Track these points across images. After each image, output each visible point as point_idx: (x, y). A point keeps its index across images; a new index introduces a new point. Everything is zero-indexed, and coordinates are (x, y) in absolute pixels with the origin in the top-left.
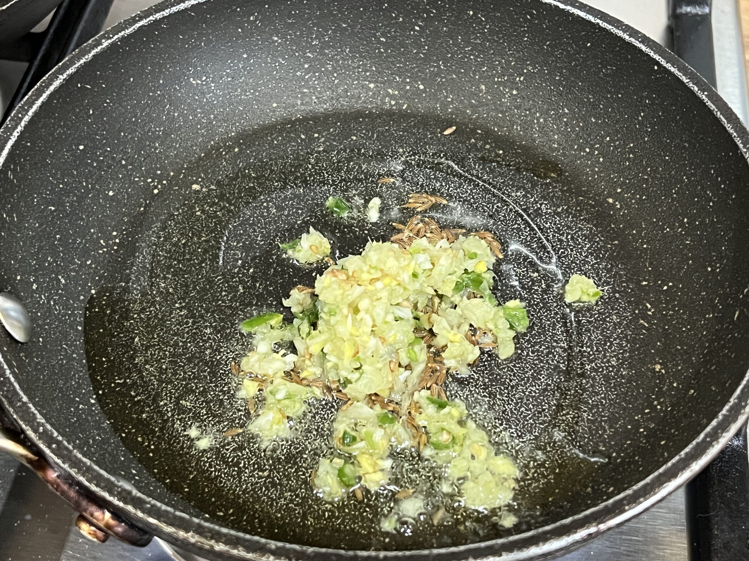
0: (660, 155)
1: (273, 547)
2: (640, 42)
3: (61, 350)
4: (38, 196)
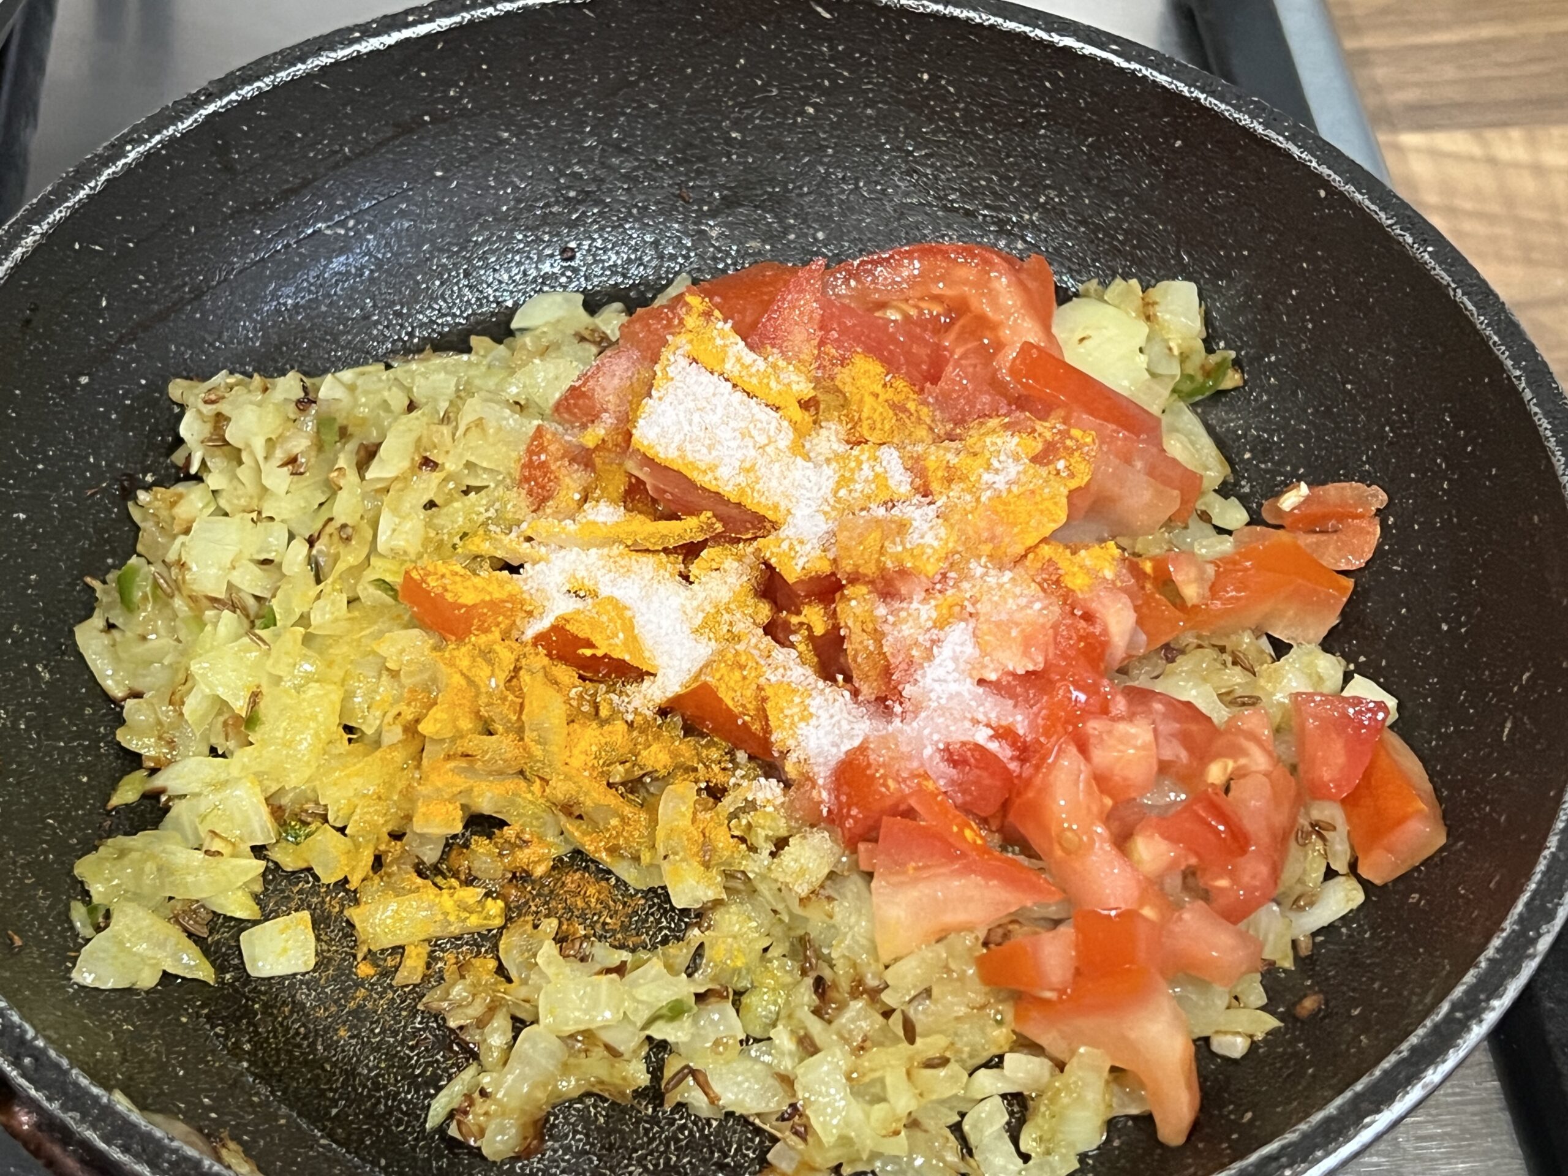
2: (1287, 139)
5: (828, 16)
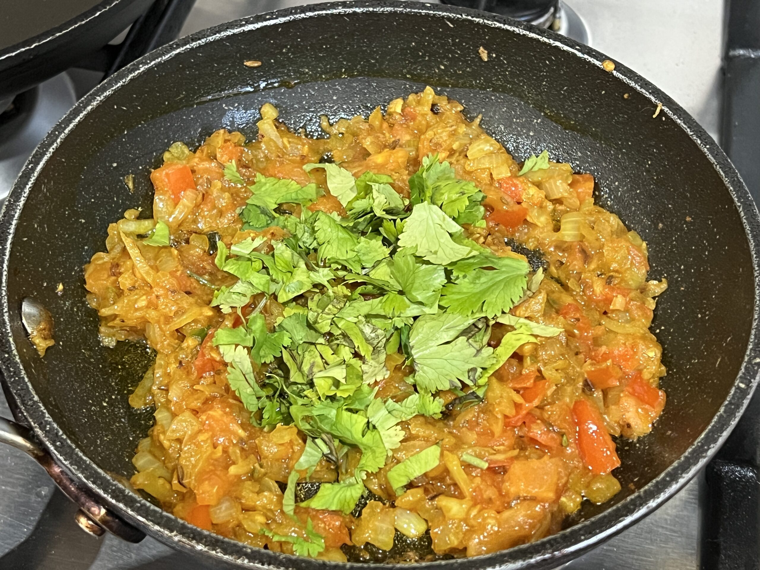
0: (664, 202)
1: (249, 551)
2: (650, 93)
3: (79, 354)
4: (69, 209)
5: (452, 26)
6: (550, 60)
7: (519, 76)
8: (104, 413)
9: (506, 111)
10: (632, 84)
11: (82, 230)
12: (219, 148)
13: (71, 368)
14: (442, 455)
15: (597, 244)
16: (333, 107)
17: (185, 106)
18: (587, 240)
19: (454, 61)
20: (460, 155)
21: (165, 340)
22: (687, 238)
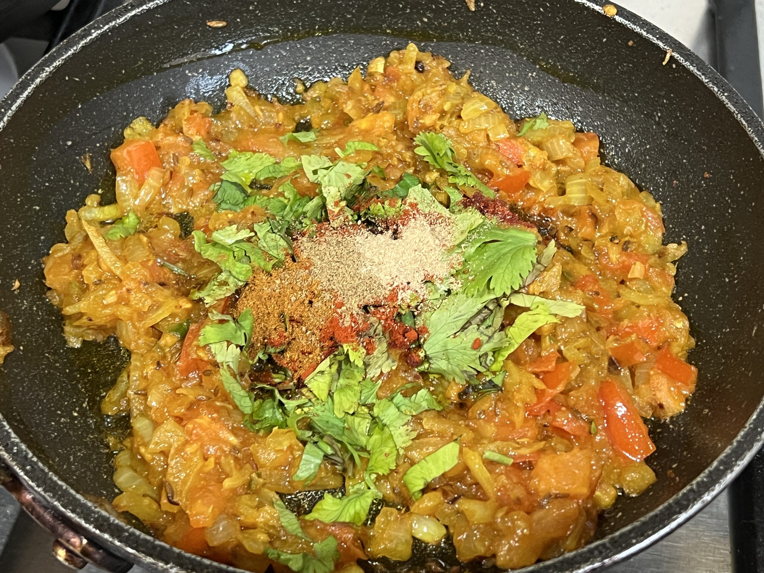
0: (677, 157)
2: (658, 39)
3: (43, 359)
4: (22, 195)
6: (545, 7)
7: (510, 26)
8: (76, 425)
9: (497, 65)
10: (638, 29)
11: (37, 218)
12: (185, 120)
13: (35, 376)
14: (461, 451)
15: (607, 207)
16: (307, 68)
17: (143, 74)
18: (596, 202)
19: (438, 13)
20: (451, 117)
21: (139, 339)
22: (706, 195)
